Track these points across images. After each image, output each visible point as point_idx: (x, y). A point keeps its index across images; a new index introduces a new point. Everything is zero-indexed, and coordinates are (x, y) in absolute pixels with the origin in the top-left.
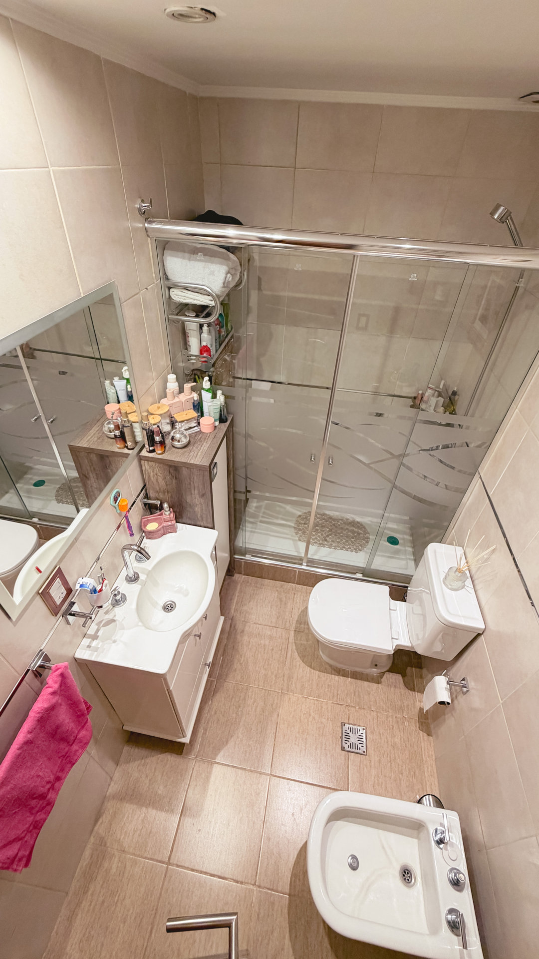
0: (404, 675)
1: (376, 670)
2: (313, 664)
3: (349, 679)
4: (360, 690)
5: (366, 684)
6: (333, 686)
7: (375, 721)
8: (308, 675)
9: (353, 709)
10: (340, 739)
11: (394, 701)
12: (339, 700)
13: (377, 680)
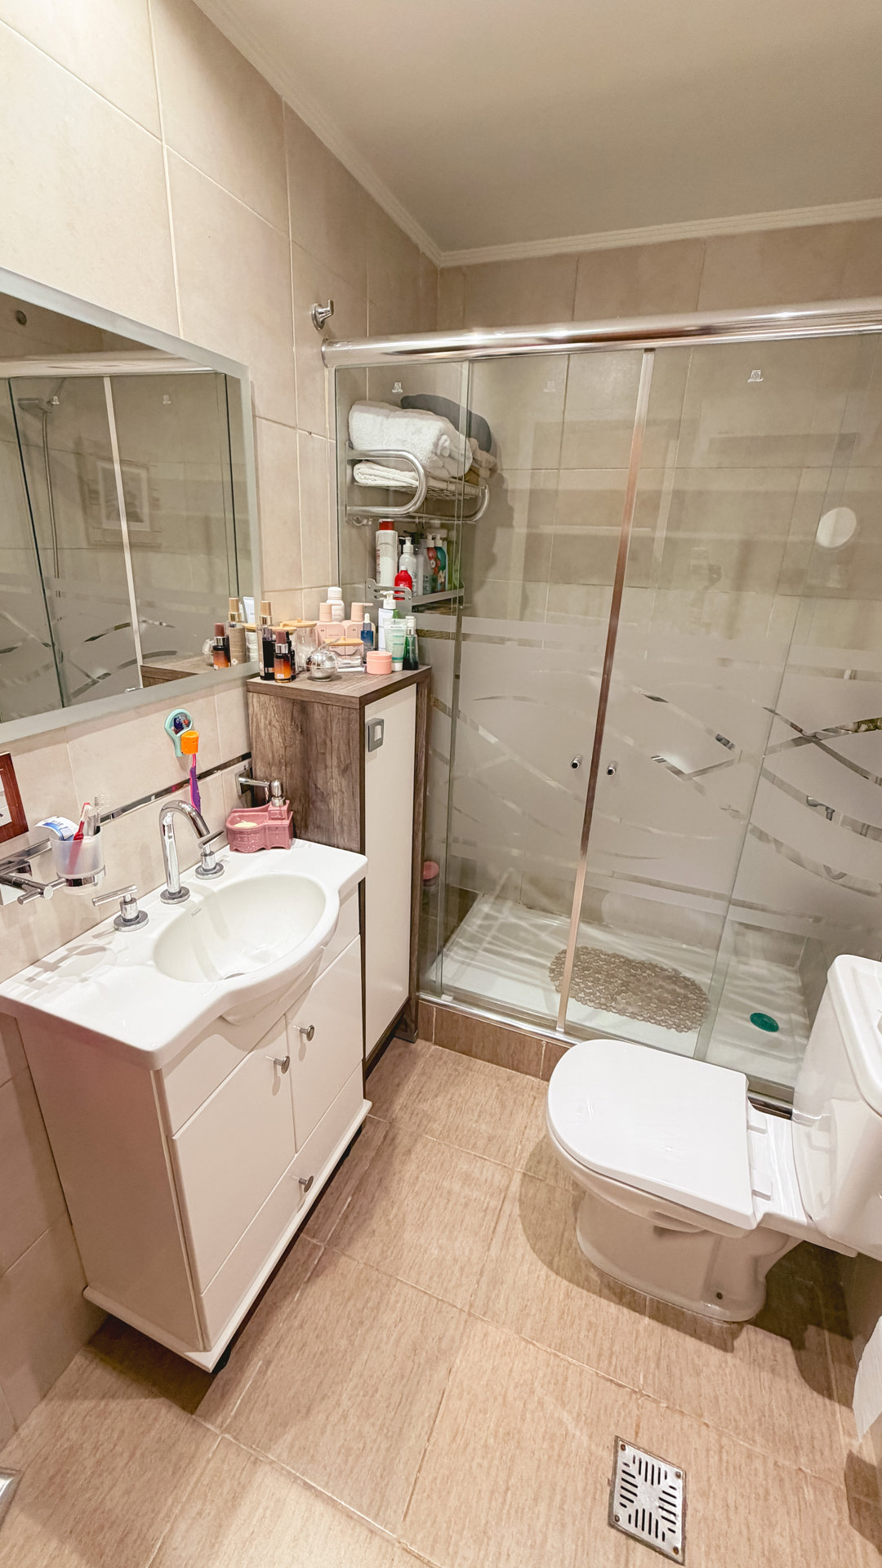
0: (798, 1345)
1: (717, 1308)
2: (556, 1259)
3: (647, 1320)
4: (673, 1356)
5: (691, 1343)
6: (600, 1329)
7: (714, 1460)
8: (541, 1284)
9: (649, 1405)
10: (608, 1489)
11: (771, 1411)
12: (615, 1371)
13: (724, 1340)
